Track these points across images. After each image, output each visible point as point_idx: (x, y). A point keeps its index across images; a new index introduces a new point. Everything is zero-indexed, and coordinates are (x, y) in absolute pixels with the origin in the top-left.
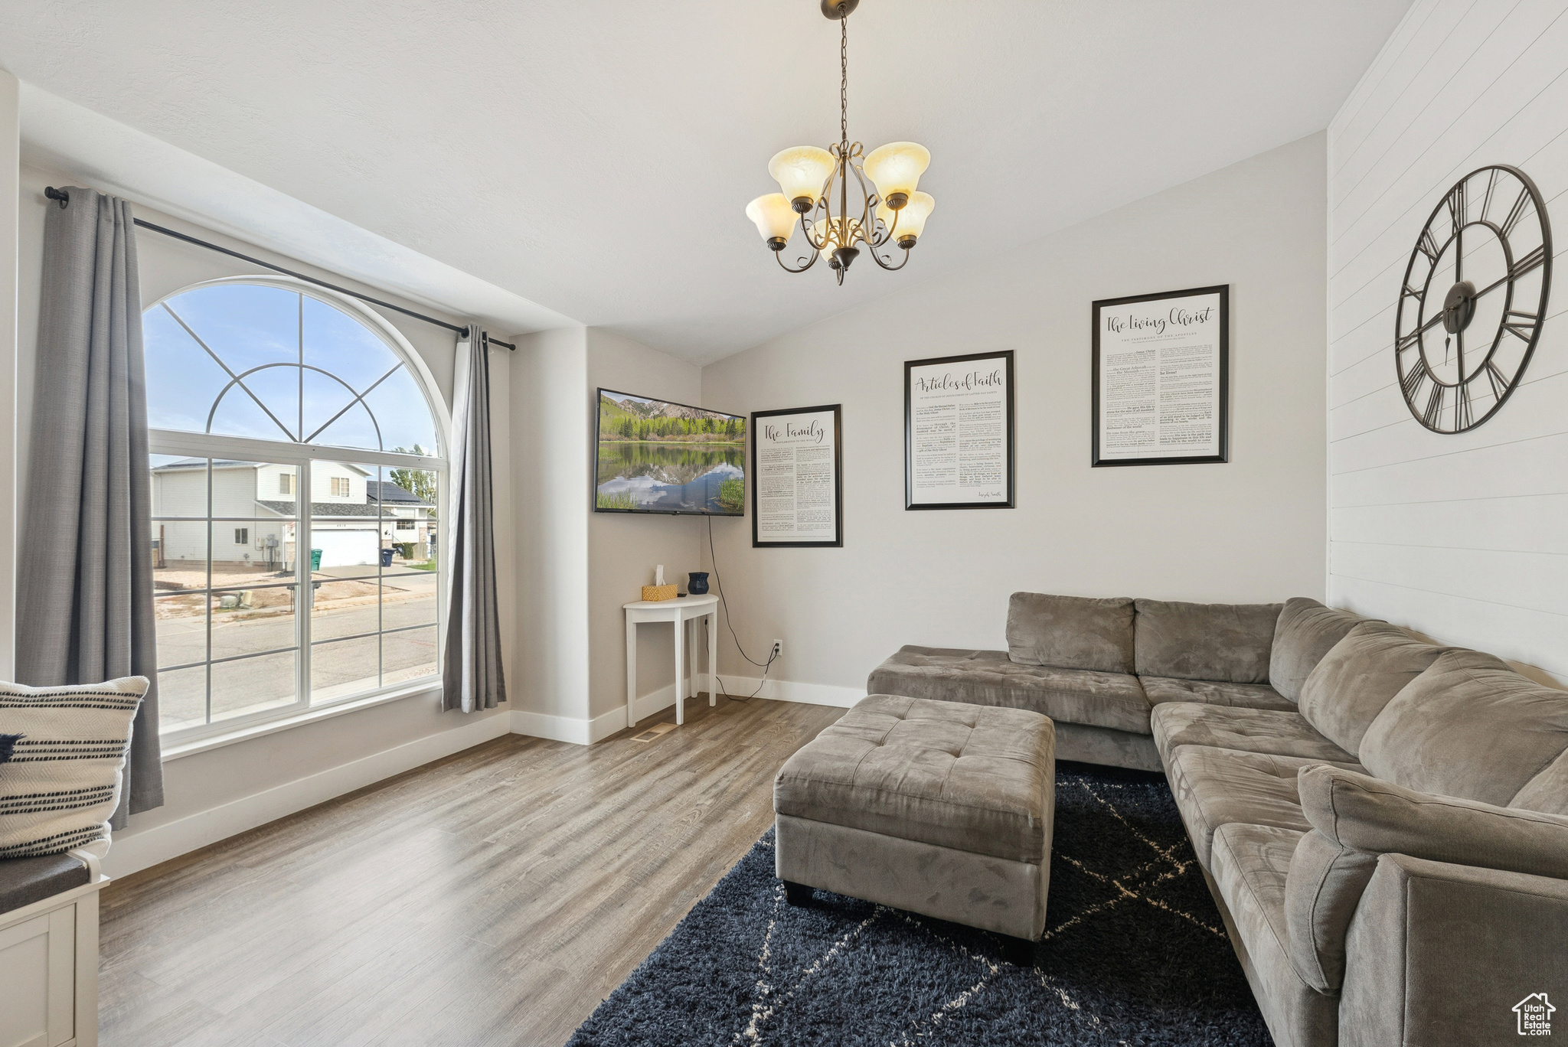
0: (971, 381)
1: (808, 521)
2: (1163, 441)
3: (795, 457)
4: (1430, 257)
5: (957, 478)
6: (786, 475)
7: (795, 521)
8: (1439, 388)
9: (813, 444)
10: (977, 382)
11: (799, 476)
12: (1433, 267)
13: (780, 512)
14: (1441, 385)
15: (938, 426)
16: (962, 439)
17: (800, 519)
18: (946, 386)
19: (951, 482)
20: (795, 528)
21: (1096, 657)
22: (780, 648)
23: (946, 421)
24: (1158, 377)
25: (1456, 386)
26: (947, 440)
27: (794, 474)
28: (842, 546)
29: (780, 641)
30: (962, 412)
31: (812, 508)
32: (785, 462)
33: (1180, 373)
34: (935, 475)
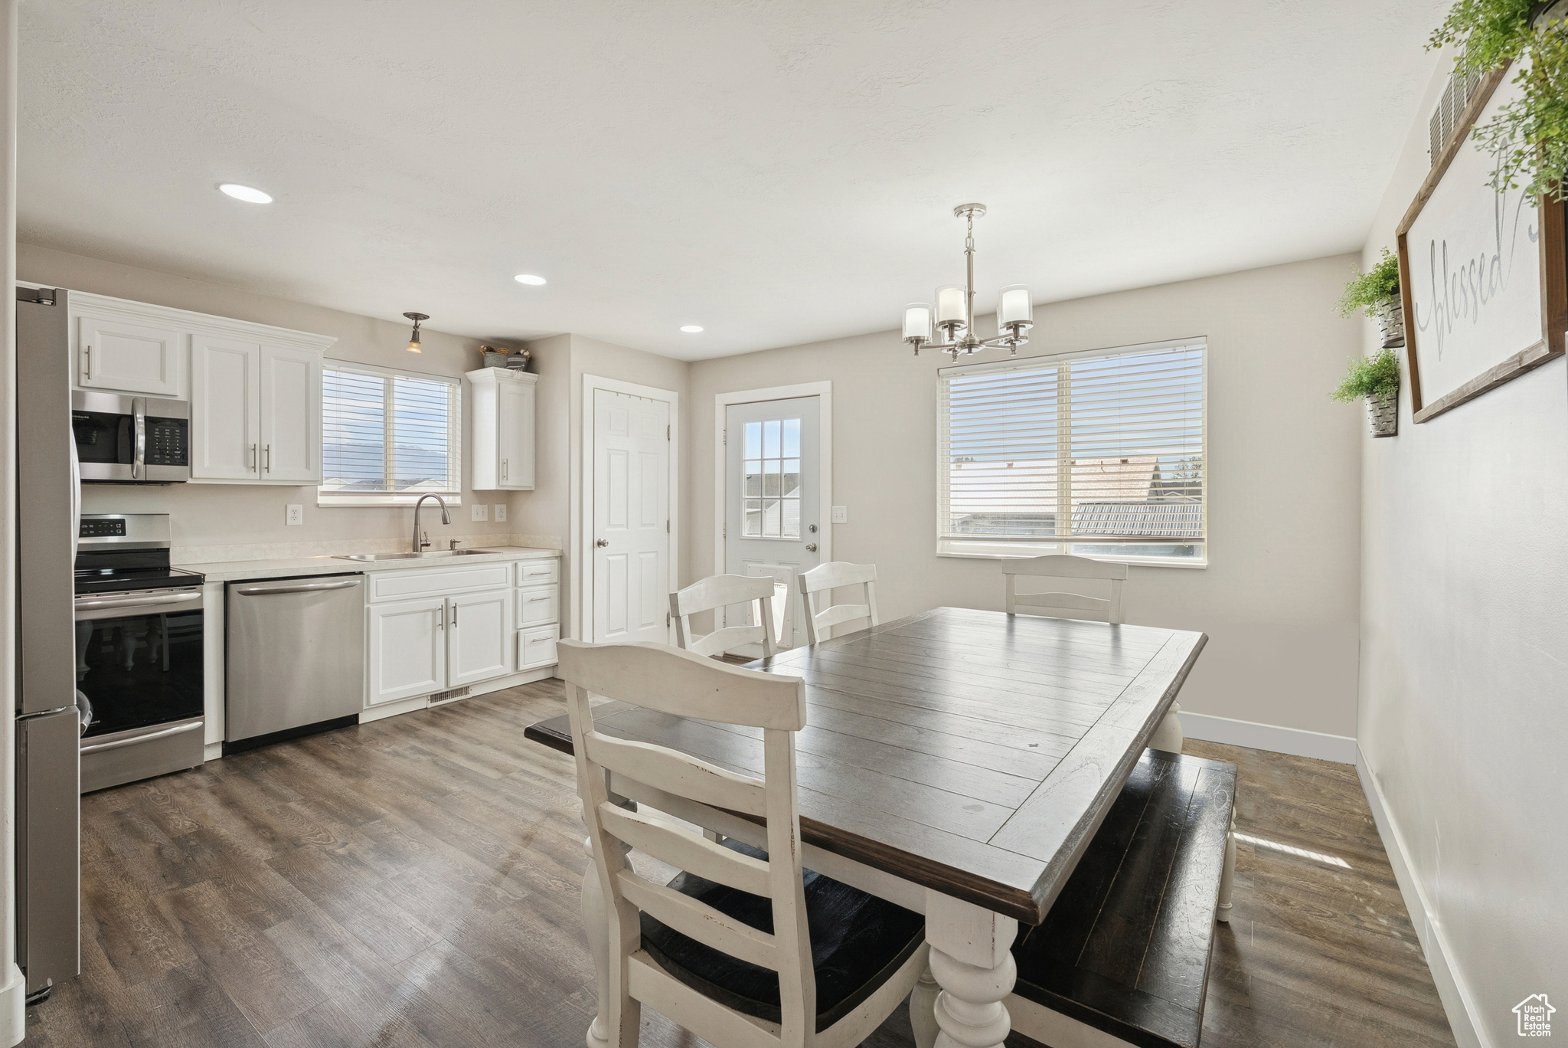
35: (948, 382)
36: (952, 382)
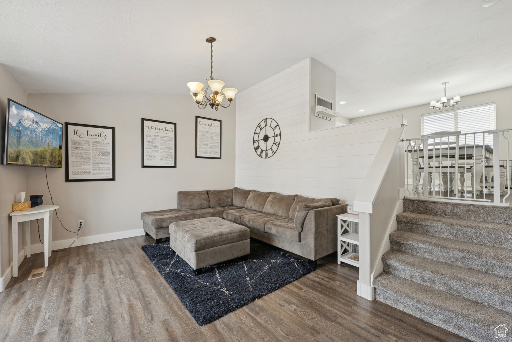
0: (164, 129)
1: (98, 171)
2: (210, 153)
3: (91, 144)
4: (260, 128)
5: (159, 158)
6: (86, 151)
7: (91, 171)
8: (262, 151)
9: (101, 140)
10: (166, 130)
11: (94, 153)
12: (261, 130)
13: (82, 167)
14: (263, 150)
15: (154, 141)
16: (161, 146)
17: (93, 170)
18: (156, 129)
19: (158, 159)
20: (91, 173)
21: (203, 205)
22: (82, 224)
23: (156, 140)
24: (209, 138)
25: (266, 151)
26: (157, 146)
27: (91, 152)
28: (115, 180)
29: (82, 221)
30: (161, 138)
31: (100, 166)
32: (86, 146)
33: (213, 138)
34: (152, 156)
35: (424, 118)
36: (425, 117)
